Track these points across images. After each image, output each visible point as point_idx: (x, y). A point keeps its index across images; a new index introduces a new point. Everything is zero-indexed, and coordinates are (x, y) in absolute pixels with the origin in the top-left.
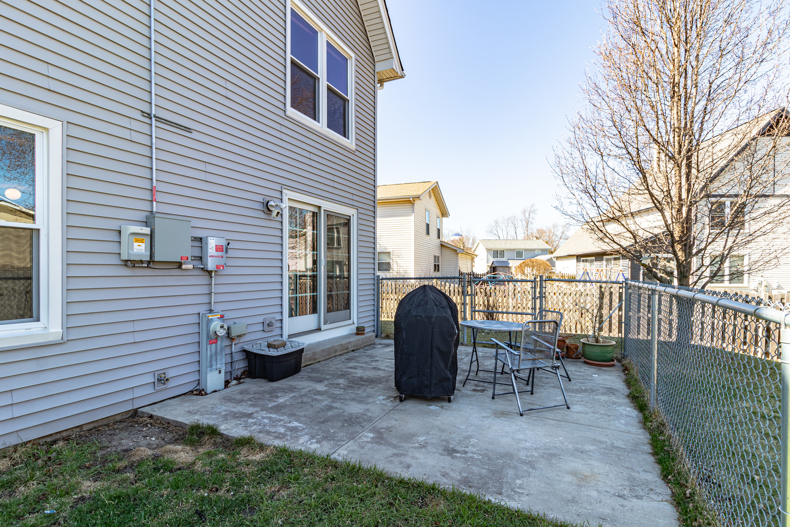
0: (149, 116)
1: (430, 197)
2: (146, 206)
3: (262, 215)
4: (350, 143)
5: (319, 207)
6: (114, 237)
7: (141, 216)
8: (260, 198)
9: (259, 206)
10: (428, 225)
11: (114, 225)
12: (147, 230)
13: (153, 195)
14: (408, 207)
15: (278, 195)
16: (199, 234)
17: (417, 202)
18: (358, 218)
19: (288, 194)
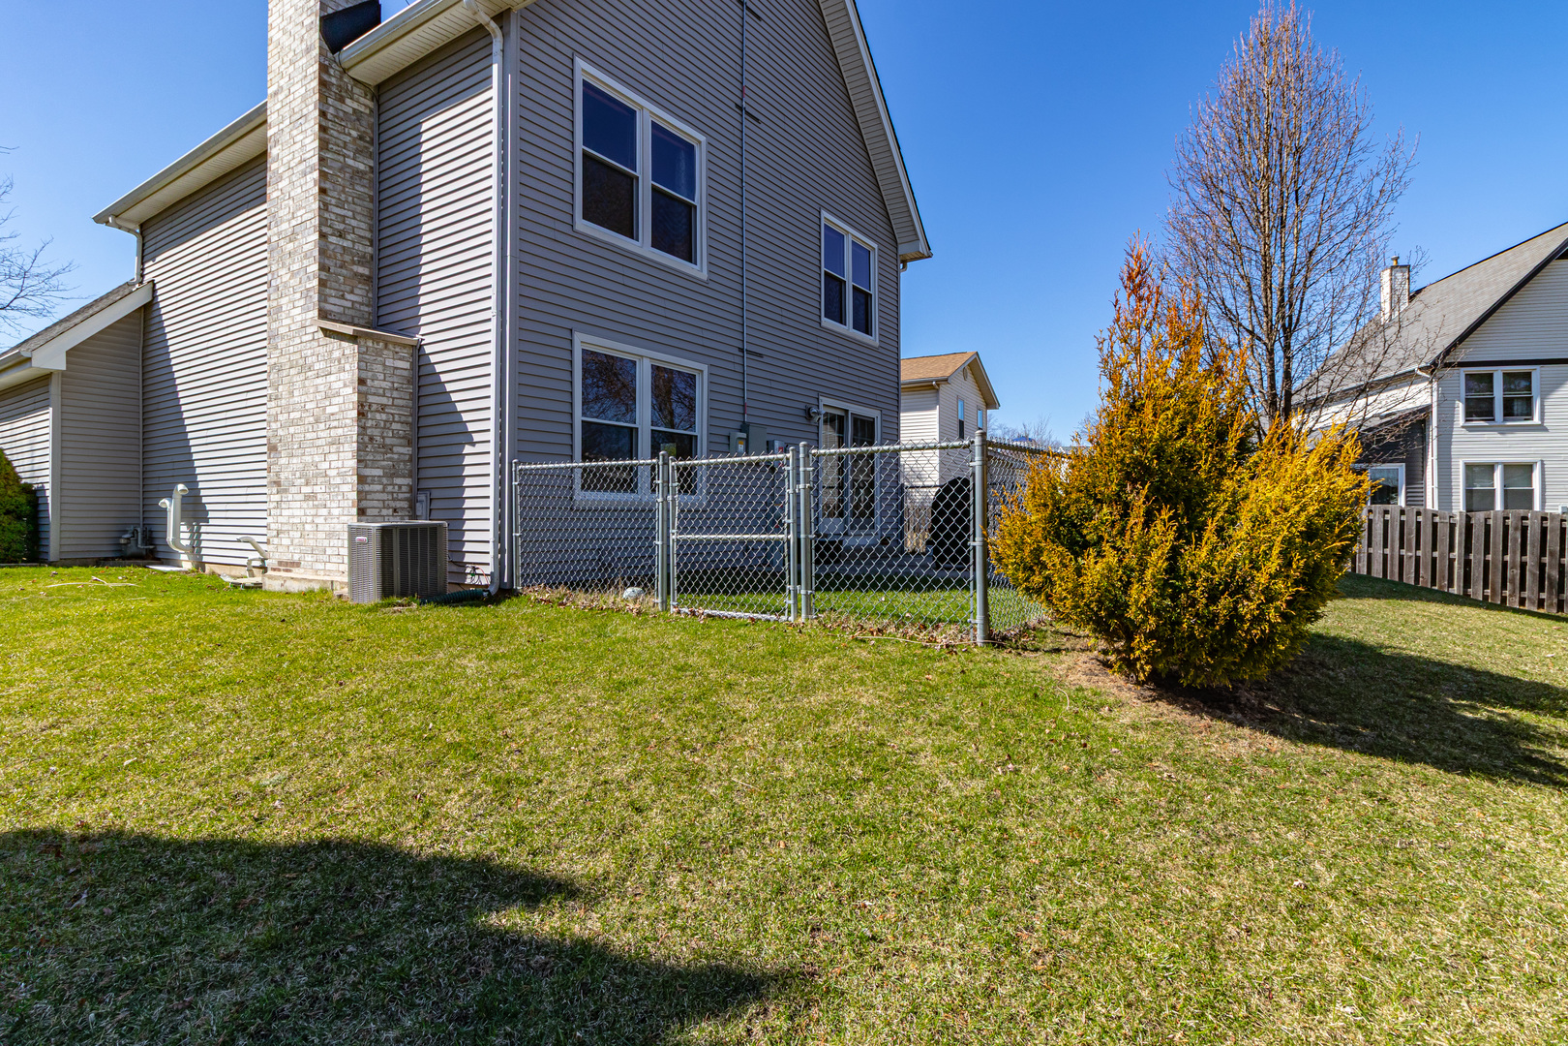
0: (742, 350)
1: (965, 378)
2: (739, 418)
3: (805, 421)
4: (873, 340)
5: (846, 411)
6: (725, 441)
7: (738, 425)
8: (803, 406)
9: (802, 413)
10: (961, 423)
11: (725, 432)
12: (744, 435)
13: (744, 410)
14: (929, 395)
15: (815, 402)
16: (770, 438)
17: (943, 388)
18: (882, 420)
19: (824, 400)
